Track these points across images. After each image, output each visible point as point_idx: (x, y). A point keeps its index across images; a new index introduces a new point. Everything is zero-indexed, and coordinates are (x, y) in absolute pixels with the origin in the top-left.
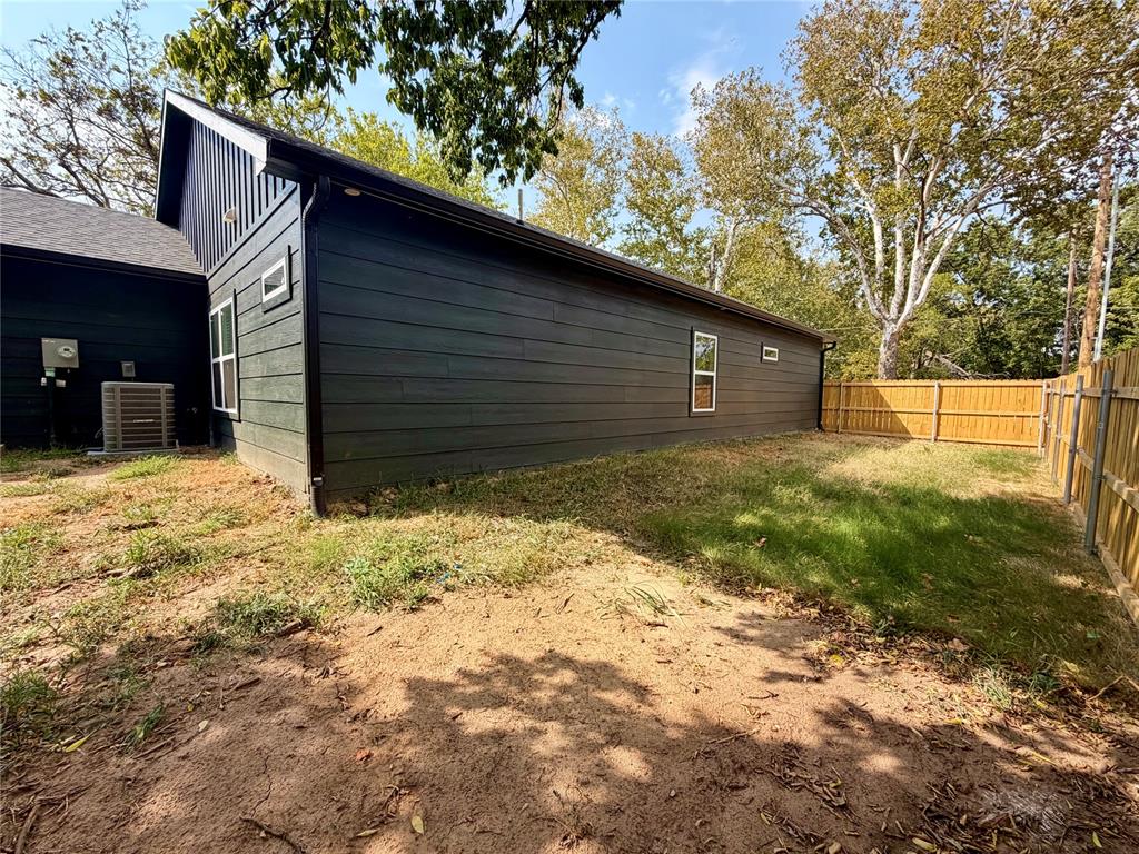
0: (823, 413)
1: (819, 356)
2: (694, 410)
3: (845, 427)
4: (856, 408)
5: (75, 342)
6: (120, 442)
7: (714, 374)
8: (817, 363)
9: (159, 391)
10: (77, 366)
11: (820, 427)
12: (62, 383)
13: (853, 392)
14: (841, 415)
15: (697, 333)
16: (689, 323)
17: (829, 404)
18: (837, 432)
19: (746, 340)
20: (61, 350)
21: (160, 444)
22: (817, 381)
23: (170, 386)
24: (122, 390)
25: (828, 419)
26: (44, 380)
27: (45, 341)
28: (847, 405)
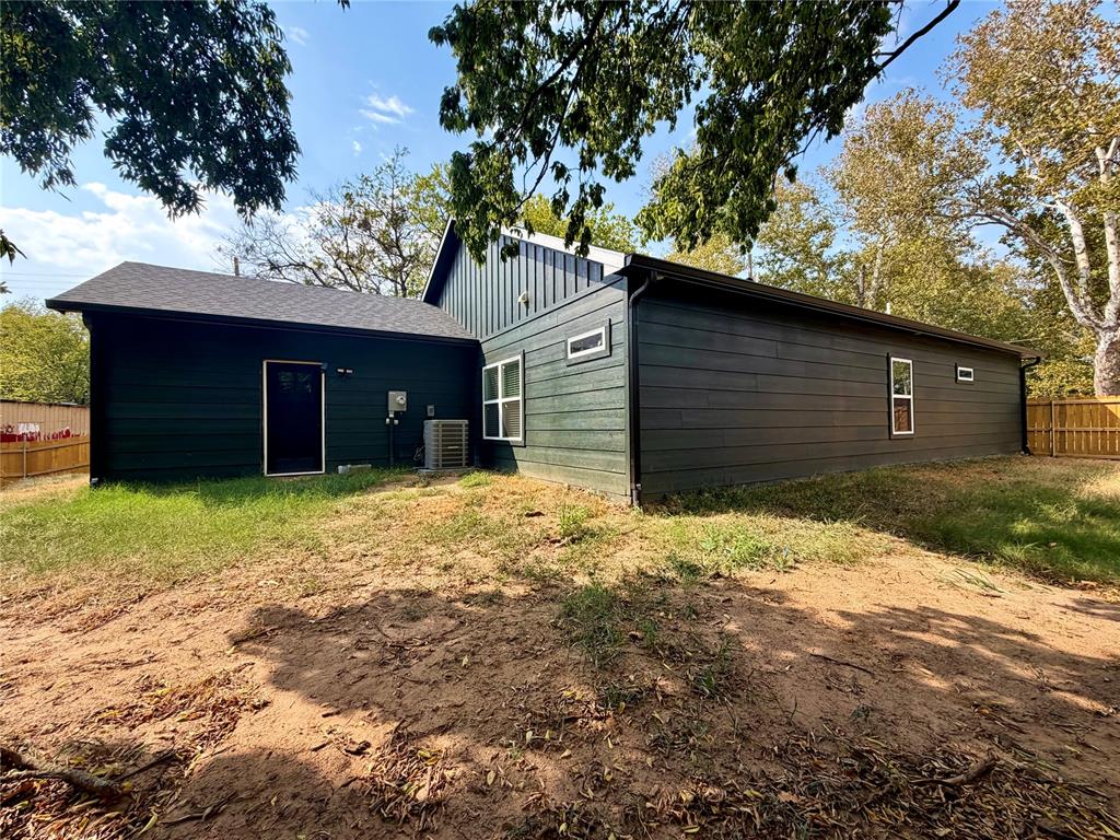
0: (1029, 436)
1: (1018, 373)
2: (895, 433)
3: (1062, 450)
4: (1075, 428)
5: (405, 393)
6: (440, 463)
7: (911, 397)
8: (1016, 380)
9: (461, 426)
10: (405, 409)
11: (1027, 451)
12: (396, 422)
13: (1069, 411)
14: (1055, 437)
15: (893, 359)
16: (884, 350)
17: (1036, 424)
18: (1051, 456)
19: (940, 361)
20: (399, 398)
21: (461, 465)
22: (1017, 399)
23: (466, 422)
24: (443, 426)
25: (1037, 442)
26: (388, 420)
27: (391, 393)
28: (1063, 425)
